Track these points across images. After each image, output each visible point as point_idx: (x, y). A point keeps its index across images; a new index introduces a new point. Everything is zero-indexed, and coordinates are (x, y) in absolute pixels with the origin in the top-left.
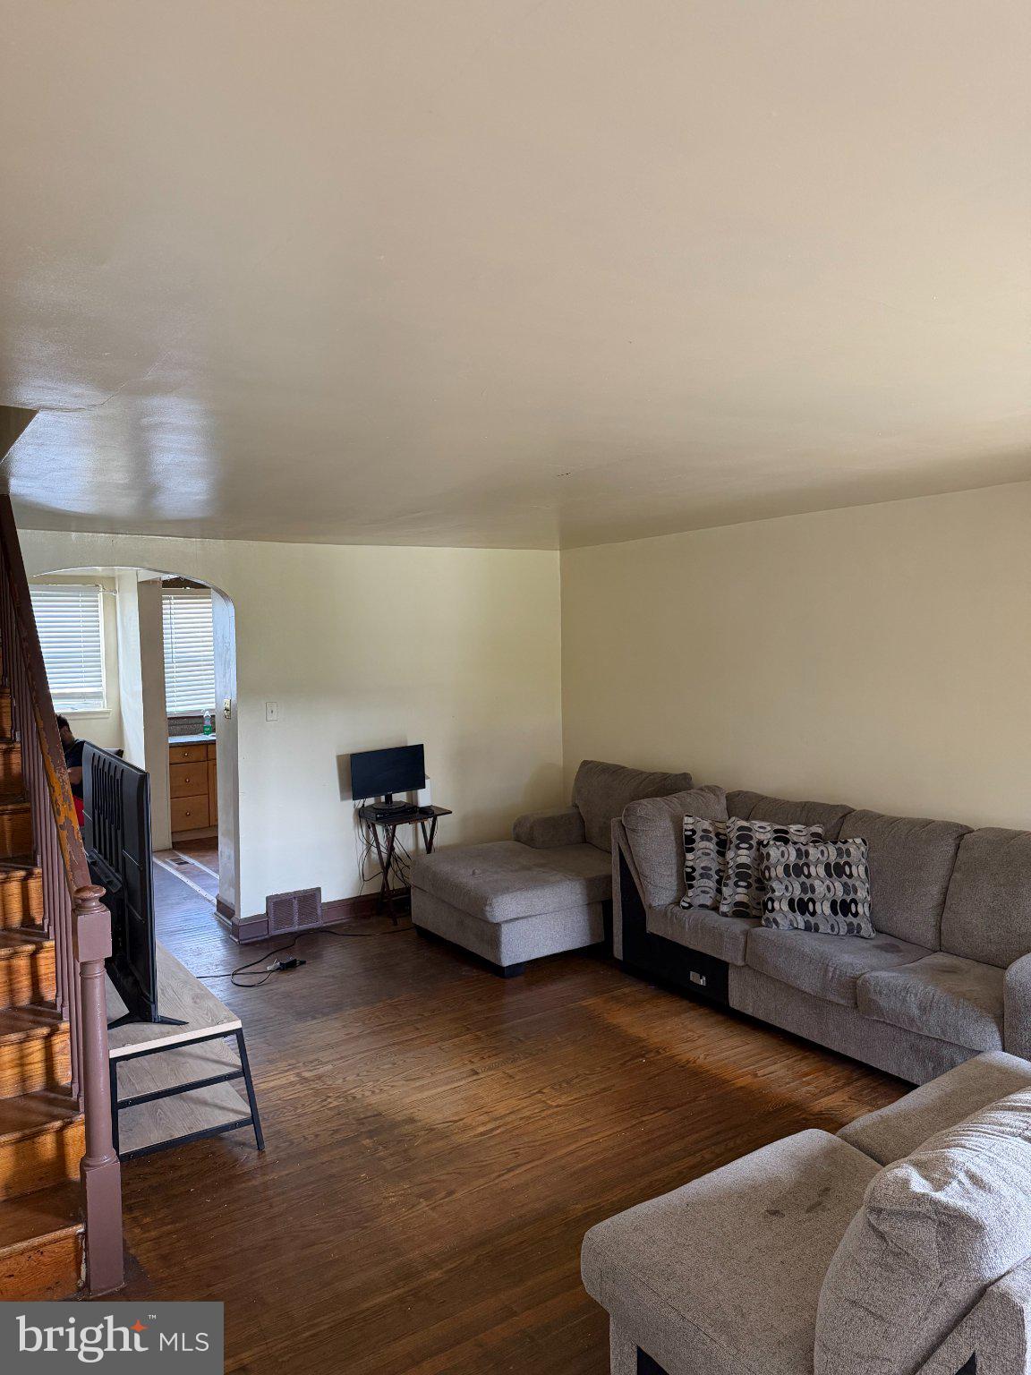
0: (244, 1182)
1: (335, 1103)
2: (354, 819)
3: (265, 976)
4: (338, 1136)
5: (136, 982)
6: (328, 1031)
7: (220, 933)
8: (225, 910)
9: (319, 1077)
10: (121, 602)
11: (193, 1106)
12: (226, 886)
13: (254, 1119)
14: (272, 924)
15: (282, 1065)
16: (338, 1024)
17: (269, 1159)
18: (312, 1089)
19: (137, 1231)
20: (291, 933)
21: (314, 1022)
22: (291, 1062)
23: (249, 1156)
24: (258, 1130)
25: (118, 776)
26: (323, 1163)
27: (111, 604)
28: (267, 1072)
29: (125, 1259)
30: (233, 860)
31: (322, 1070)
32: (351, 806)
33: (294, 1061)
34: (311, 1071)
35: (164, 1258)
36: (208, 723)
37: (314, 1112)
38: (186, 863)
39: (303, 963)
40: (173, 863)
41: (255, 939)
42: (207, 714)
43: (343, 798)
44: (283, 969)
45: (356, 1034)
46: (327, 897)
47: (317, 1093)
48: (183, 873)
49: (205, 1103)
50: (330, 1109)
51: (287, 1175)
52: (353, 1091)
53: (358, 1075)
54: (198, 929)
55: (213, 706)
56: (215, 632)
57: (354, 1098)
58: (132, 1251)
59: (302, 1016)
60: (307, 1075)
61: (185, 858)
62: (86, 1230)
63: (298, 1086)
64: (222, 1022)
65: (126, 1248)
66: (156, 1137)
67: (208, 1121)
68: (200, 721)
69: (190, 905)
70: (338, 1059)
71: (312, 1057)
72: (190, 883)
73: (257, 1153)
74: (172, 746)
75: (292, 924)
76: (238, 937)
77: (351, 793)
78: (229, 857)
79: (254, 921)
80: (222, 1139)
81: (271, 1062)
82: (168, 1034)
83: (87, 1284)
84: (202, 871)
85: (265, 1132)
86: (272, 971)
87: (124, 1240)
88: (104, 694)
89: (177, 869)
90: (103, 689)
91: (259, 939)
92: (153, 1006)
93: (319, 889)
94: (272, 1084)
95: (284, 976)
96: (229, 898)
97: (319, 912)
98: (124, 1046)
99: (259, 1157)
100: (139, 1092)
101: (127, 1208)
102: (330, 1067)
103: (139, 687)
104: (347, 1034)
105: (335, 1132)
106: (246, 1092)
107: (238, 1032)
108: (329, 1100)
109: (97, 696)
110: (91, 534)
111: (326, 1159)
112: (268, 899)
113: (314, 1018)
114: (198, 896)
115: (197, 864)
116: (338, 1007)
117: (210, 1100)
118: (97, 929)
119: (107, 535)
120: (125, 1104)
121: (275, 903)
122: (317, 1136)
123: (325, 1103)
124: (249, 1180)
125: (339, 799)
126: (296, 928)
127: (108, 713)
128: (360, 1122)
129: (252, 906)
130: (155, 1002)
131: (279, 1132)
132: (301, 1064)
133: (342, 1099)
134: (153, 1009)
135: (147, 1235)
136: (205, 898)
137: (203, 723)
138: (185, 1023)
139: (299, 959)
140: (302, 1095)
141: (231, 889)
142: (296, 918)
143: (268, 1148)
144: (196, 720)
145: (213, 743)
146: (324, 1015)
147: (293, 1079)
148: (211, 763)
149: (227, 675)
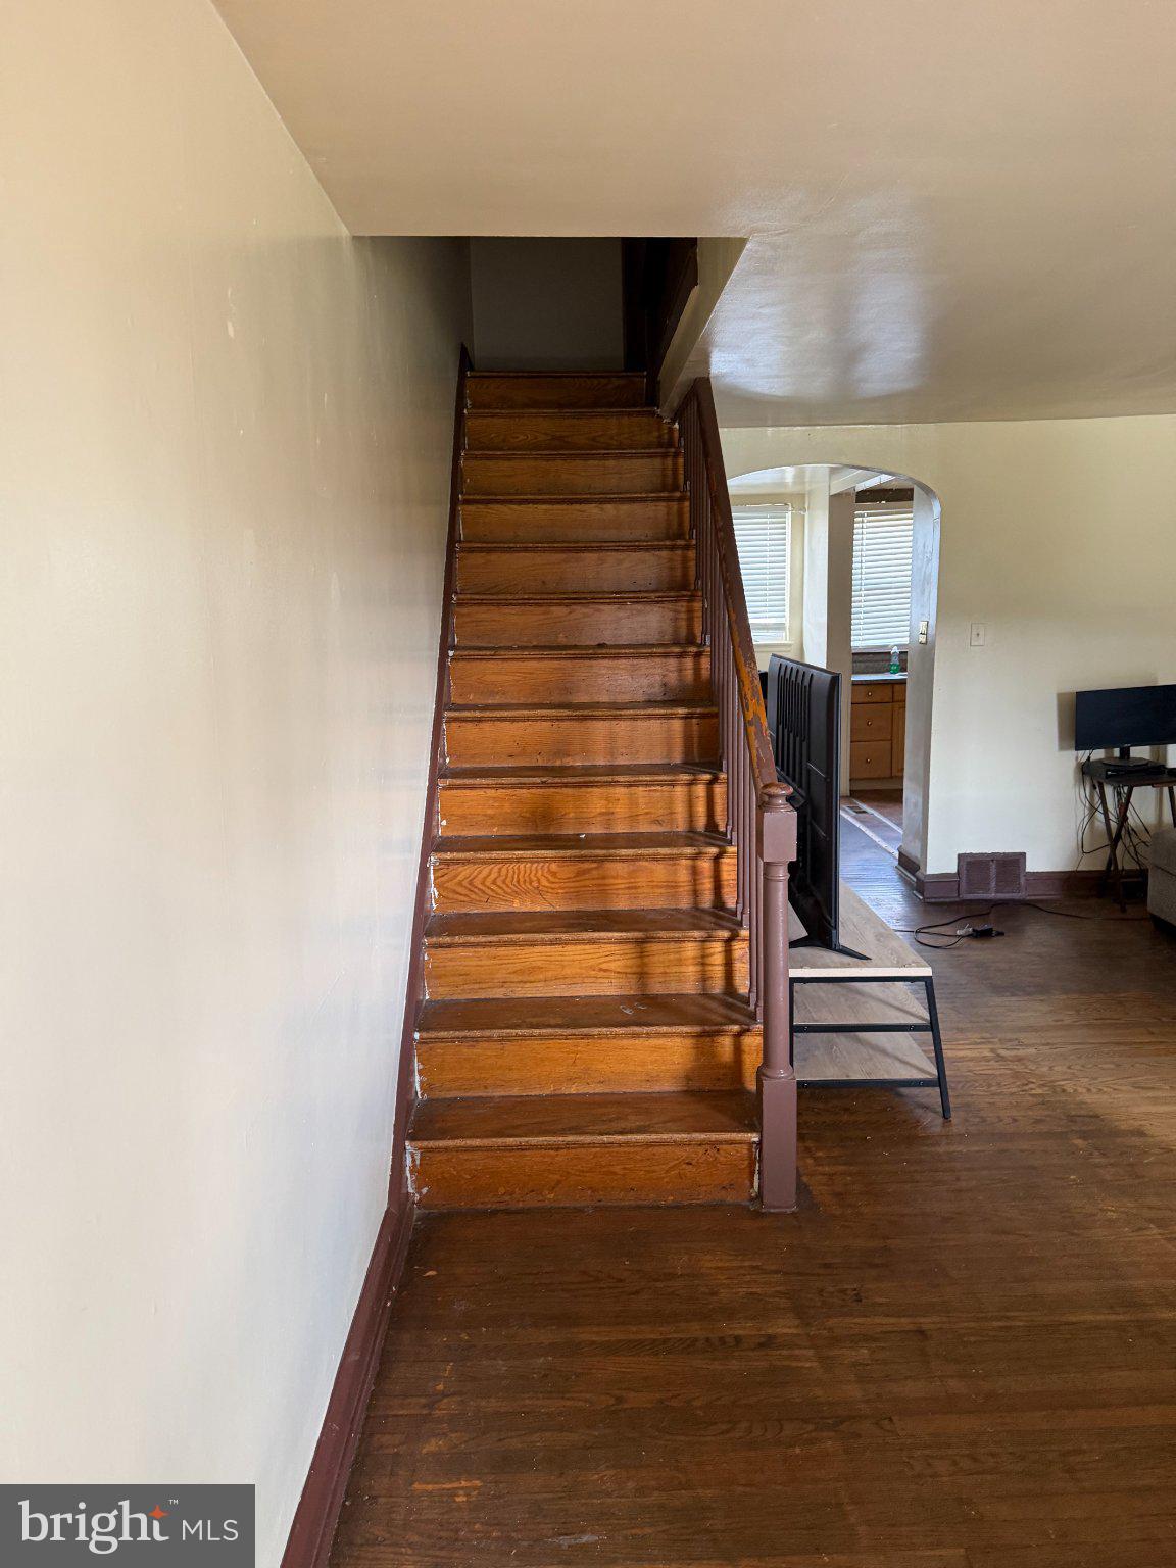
0: (927, 1146)
1: (1039, 1091)
2: (1075, 773)
3: (954, 940)
4: (1044, 1128)
5: (817, 903)
6: (1033, 1012)
7: (900, 886)
8: (909, 864)
9: (1020, 1059)
10: (811, 522)
11: (871, 1052)
12: (910, 838)
13: (940, 1082)
14: (963, 885)
15: (975, 1037)
16: (1045, 1008)
17: (956, 1129)
18: (1011, 1069)
19: (810, 1161)
20: (986, 901)
21: (1013, 999)
22: (985, 1035)
23: (932, 1122)
24: (944, 1095)
25: (806, 683)
26: (1021, 1151)
27: (799, 524)
28: (957, 1040)
29: (798, 1185)
30: (920, 808)
31: (1021, 1053)
32: (1072, 758)
33: (988, 1035)
34: (1007, 1050)
35: (838, 1195)
36: (895, 660)
37: (1012, 1094)
38: (864, 812)
39: (1000, 934)
40: (851, 811)
41: (942, 900)
42: (895, 650)
43: (1062, 748)
44: (976, 937)
45: (1066, 1022)
46: (1032, 866)
47: (1016, 1075)
48: (861, 822)
49: (884, 1052)
50: (1033, 1096)
51: (978, 1152)
52: (1062, 1083)
53: (1069, 1068)
54: (877, 880)
55: (906, 641)
56: (915, 541)
57: (1064, 1091)
58: (805, 1179)
59: (998, 990)
60: (1003, 1053)
61: (864, 807)
62: (761, 1141)
63: (992, 1062)
64: (910, 965)
65: (799, 1176)
66: (830, 1073)
67: (888, 1073)
68: (888, 657)
69: (867, 855)
70: (1044, 1045)
71: (1009, 1036)
72: (868, 832)
73: (941, 1120)
74: (855, 684)
75: (988, 891)
76: (922, 895)
77: (1073, 743)
78: (915, 805)
79: (942, 880)
80: (901, 1096)
81: (961, 1030)
82: (849, 965)
83: (760, 1196)
84: (881, 822)
85: (953, 1102)
86: (962, 937)
87: (797, 1168)
88: (787, 625)
89: (855, 817)
90: (786, 621)
91: (948, 900)
92: (834, 932)
93: (1023, 855)
94: (961, 1054)
95: (976, 944)
96: (914, 851)
97: (1022, 880)
98: (802, 967)
99: (944, 1126)
100: (816, 1021)
101: (801, 1137)
102: (1032, 1051)
103: (824, 619)
104: (1057, 1021)
105: (1038, 1121)
106: (934, 1054)
107: (927, 981)
108: (1031, 1086)
109: (780, 627)
110: (787, 428)
111: (1025, 1147)
112: (960, 857)
113: (1013, 995)
114: (877, 846)
115: (876, 814)
116: (1043, 990)
117: (890, 1050)
118: (782, 829)
119: (804, 428)
120: (802, 1029)
121: (969, 863)
122: (1015, 1120)
123: (1026, 1088)
124: (933, 1145)
125: (1057, 747)
126: (992, 896)
127: (790, 645)
128: (1072, 1119)
129: (940, 861)
130: (836, 927)
131: (968, 1105)
132: (996, 1040)
133: (1046, 1089)
134: (834, 935)
135: (820, 1168)
136: (886, 850)
137: (890, 661)
138: (867, 958)
139: (996, 929)
140: (998, 1072)
141: (917, 841)
142: (993, 884)
143: (955, 1117)
144: (883, 656)
145: (903, 682)
146: (1029, 994)
147: (987, 1053)
148: (897, 705)
149: (926, 594)
